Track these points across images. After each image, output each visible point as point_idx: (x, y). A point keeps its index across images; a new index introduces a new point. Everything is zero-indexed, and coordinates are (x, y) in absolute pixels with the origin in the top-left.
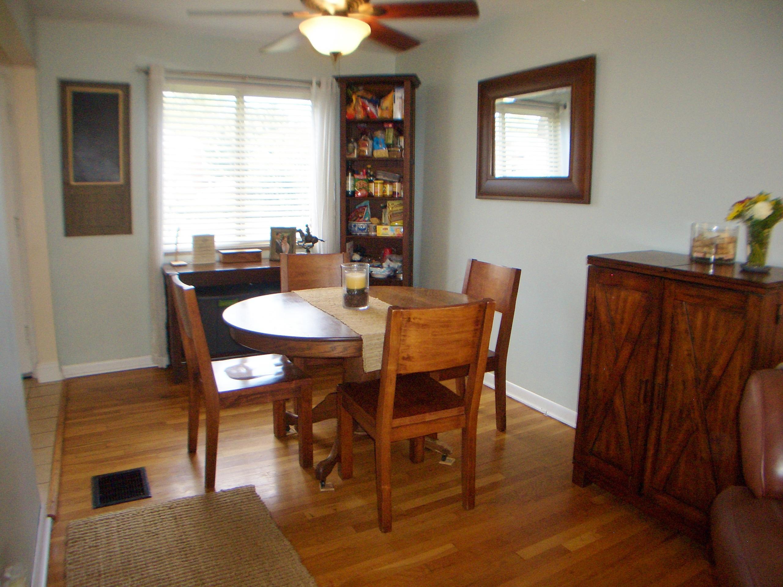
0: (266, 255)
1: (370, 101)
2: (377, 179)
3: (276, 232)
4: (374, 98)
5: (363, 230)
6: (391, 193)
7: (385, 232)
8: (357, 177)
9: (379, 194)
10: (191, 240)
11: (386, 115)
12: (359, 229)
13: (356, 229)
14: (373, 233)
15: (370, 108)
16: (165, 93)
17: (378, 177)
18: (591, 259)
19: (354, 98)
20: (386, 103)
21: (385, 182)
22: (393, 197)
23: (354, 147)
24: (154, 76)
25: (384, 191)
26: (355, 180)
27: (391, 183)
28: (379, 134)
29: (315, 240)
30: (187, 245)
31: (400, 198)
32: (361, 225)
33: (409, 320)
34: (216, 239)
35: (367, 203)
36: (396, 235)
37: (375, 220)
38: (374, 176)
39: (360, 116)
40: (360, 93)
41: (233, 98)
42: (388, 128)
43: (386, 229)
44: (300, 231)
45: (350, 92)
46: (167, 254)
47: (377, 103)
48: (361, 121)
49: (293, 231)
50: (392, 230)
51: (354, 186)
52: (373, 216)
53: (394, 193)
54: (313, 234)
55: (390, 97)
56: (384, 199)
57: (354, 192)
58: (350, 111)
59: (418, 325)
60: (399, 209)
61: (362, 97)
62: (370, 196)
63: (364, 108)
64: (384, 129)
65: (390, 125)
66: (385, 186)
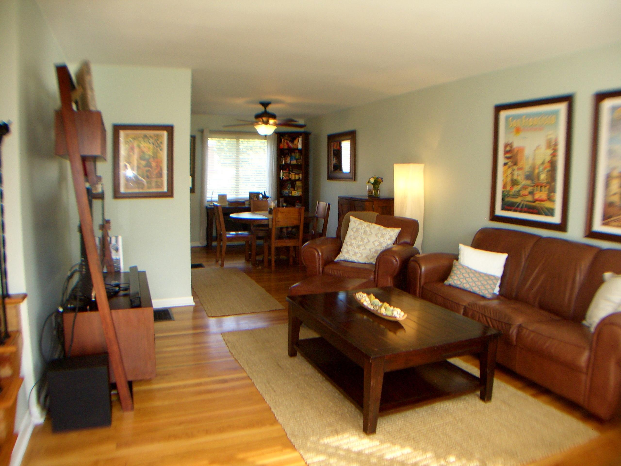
0: (247, 203)
1: (290, 141)
2: (293, 173)
3: (251, 194)
4: (291, 140)
5: (287, 193)
6: (298, 178)
7: (295, 194)
8: (284, 171)
9: (293, 179)
10: (217, 196)
11: (295, 147)
12: (285, 193)
13: (284, 192)
14: (291, 194)
15: (290, 144)
16: (208, 138)
17: (294, 172)
18: (339, 197)
19: (283, 140)
20: (296, 142)
21: (296, 174)
22: (299, 180)
23: (283, 159)
24: (205, 133)
25: (295, 177)
26: (283, 173)
27: (298, 174)
28: (293, 154)
29: (268, 198)
30: (216, 198)
31: (301, 180)
32: (287, 191)
33: (278, 211)
34: (227, 196)
35: (289, 182)
36: (299, 195)
37: (292, 189)
38: (292, 171)
39: (286, 147)
40: (286, 138)
41: (235, 140)
42: (296, 152)
43: (295, 193)
44: (262, 194)
45: (282, 137)
46: (208, 201)
47: (292, 142)
48: (286, 149)
49: (258, 194)
50: (298, 193)
51: (283, 175)
52: (291, 187)
53: (299, 178)
54: (267, 194)
55: (297, 140)
56: (295, 181)
57: (283, 178)
58: (282, 146)
59: (281, 212)
60: (301, 184)
61: (287, 140)
62: (290, 180)
63: (287, 144)
64: (295, 153)
65: (297, 151)
66: (296, 175)
